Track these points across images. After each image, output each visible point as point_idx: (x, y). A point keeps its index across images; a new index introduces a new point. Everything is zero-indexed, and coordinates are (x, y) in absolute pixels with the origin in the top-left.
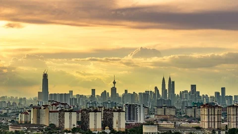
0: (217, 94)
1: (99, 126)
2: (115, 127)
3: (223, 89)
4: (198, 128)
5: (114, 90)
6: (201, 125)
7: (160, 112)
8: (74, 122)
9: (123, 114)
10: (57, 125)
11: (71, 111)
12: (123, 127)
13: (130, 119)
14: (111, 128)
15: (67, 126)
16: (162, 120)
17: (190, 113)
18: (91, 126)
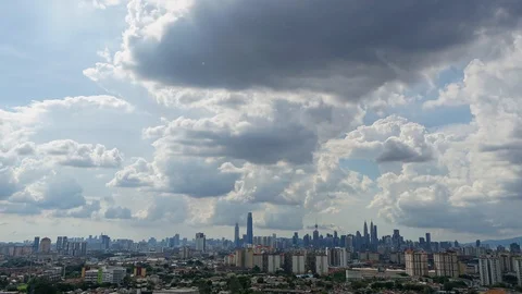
0: (421, 239)
1: (302, 269)
2: (318, 271)
3: (428, 235)
4: (404, 274)
5: (316, 233)
6: (406, 271)
7: (363, 256)
8: (278, 265)
9: (326, 259)
10: (261, 266)
11: (274, 254)
12: (326, 270)
13: (332, 263)
14: (314, 272)
15: (270, 269)
16: (366, 266)
17: (394, 258)
18: (295, 269)
